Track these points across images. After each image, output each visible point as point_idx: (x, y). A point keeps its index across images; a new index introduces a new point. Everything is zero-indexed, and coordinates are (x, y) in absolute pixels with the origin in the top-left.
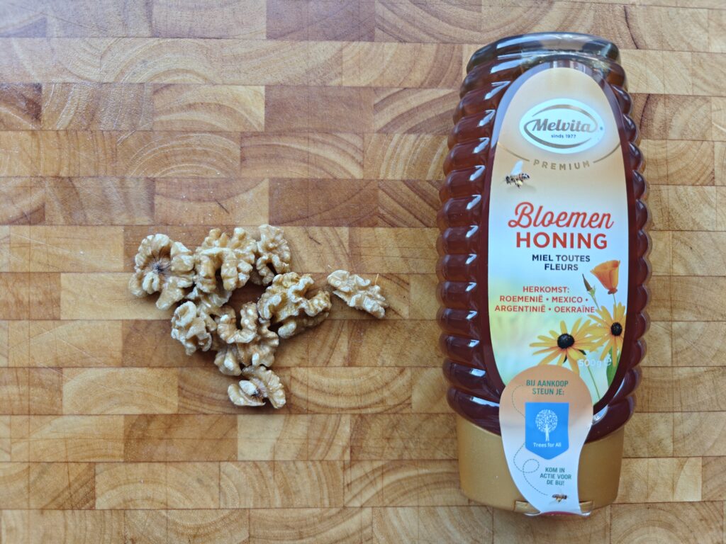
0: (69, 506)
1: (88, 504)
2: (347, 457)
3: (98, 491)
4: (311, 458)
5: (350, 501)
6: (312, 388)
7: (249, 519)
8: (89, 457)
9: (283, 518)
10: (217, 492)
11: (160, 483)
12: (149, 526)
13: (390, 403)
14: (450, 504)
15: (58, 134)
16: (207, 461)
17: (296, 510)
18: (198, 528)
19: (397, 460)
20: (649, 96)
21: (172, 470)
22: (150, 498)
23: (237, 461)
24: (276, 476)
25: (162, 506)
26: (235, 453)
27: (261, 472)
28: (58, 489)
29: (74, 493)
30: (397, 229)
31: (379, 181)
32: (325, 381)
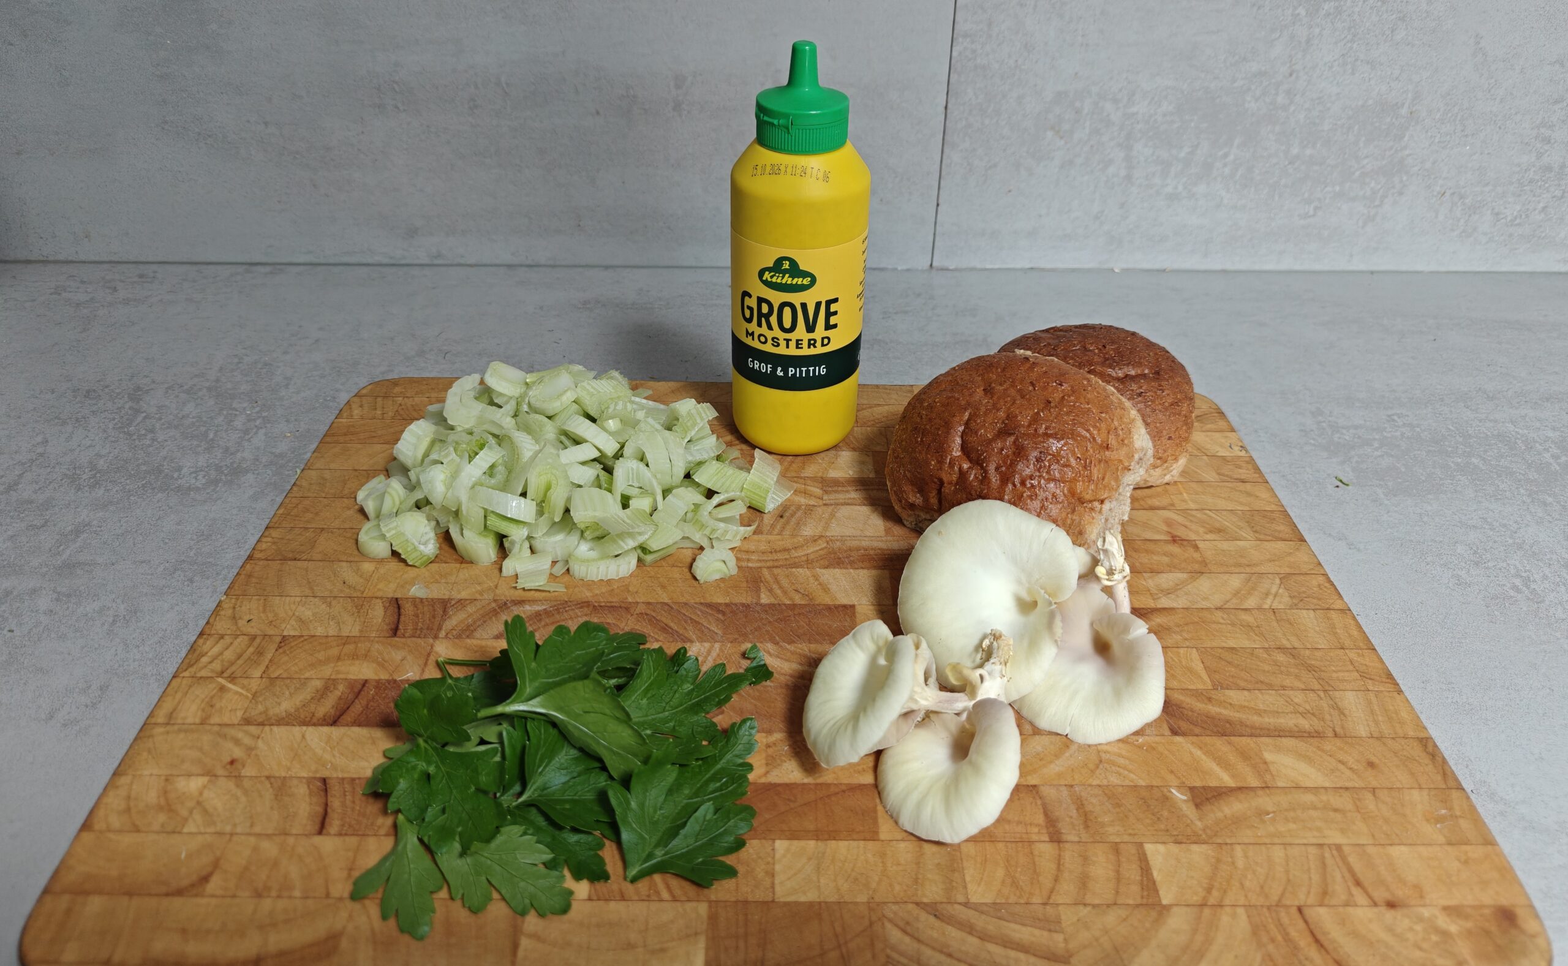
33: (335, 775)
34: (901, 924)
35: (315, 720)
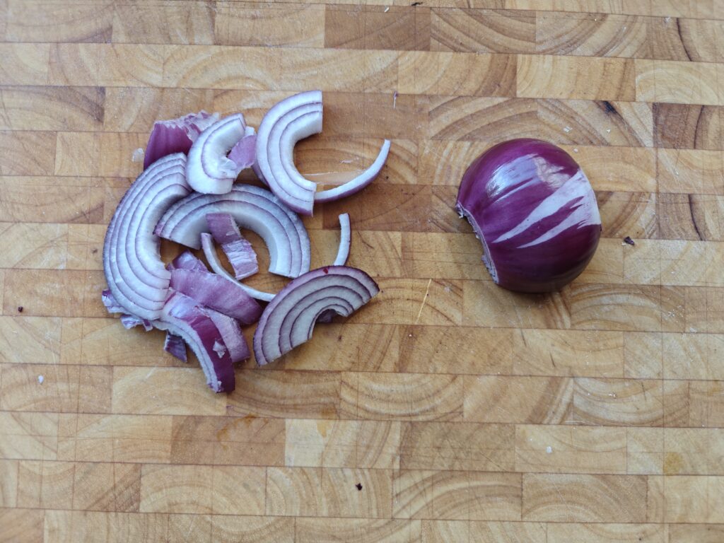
0: (113, 508)
1: (132, 507)
2: (397, 466)
3: (143, 494)
4: (360, 466)
5: (399, 512)
6: (363, 393)
7: (295, 527)
8: (136, 458)
9: (329, 527)
10: (263, 498)
11: (205, 487)
12: (193, 531)
13: (442, 410)
14: (501, 519)
15: (119, 135)
16: (254, 466)
17: (343, 520)
18: (243, 536)
19: (448, 471)
20: (703, 107)
21: (218, 473)
22: (195, 502)
23: (284, 466)
24: (323, 484)
25: (208, 511)
26: (283, 458)
27: (308, 478)
28: (102, 490)
29: (119, 495)
30: (450, 234)
31: (432, 186)
32: (375, 386)
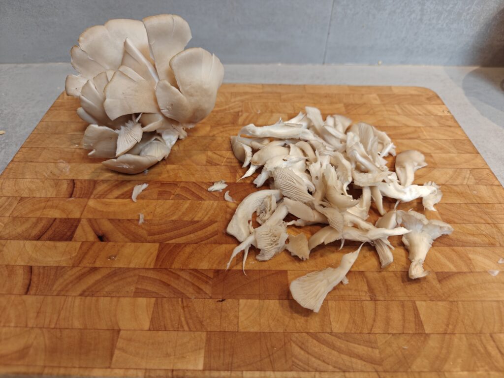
1: (347, 105)
2: (240, 114)
3: (344, 108)
5: (240, 103)
7: (281, 100)
9: (267, 100)
19: (219, 112)
20: (38, 239)
24: (271, 109)
27: (277, 110)
28: (360, 108)
33: (36, 265)
34: (300, 344)
35: (30, 238)
